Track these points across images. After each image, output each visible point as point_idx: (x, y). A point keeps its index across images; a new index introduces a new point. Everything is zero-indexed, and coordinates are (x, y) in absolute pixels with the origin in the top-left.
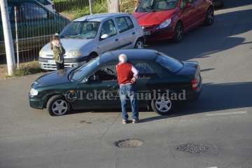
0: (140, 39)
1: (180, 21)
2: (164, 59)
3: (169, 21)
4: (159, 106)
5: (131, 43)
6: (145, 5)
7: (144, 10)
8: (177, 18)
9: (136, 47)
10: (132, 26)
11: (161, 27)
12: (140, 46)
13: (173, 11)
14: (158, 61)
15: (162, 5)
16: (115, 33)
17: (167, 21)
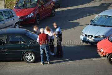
0: (17, 23)
1: (38, 14)
2: (30, 33)
3: (32, 14)
4: (27, 58)
5: (12, 25)
6: (20, 5)
7: (19, 8)
8: (36, 12)
9: (15, 27)
10: (13, 16)
11: (28, 17)
12: (17, 27)
13: (34, 8)
14: (27, 34)
15: (28, 5)
16: (3, 19)
17: (32, 13)
